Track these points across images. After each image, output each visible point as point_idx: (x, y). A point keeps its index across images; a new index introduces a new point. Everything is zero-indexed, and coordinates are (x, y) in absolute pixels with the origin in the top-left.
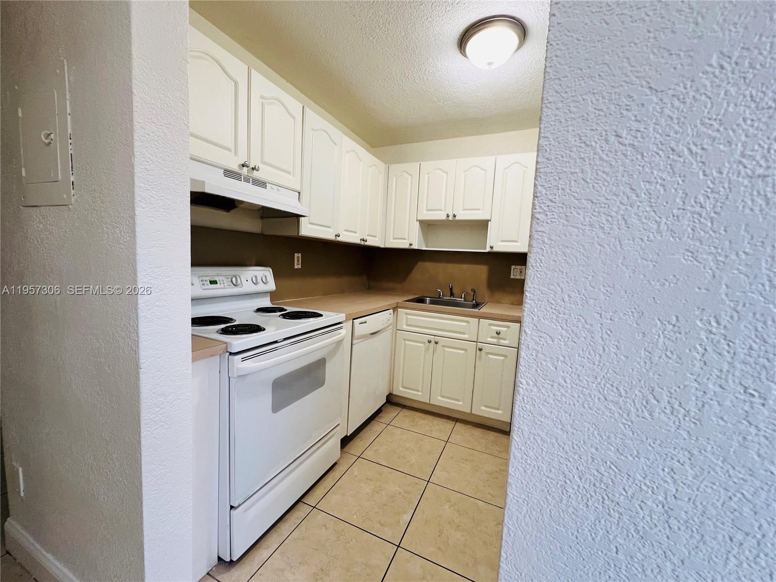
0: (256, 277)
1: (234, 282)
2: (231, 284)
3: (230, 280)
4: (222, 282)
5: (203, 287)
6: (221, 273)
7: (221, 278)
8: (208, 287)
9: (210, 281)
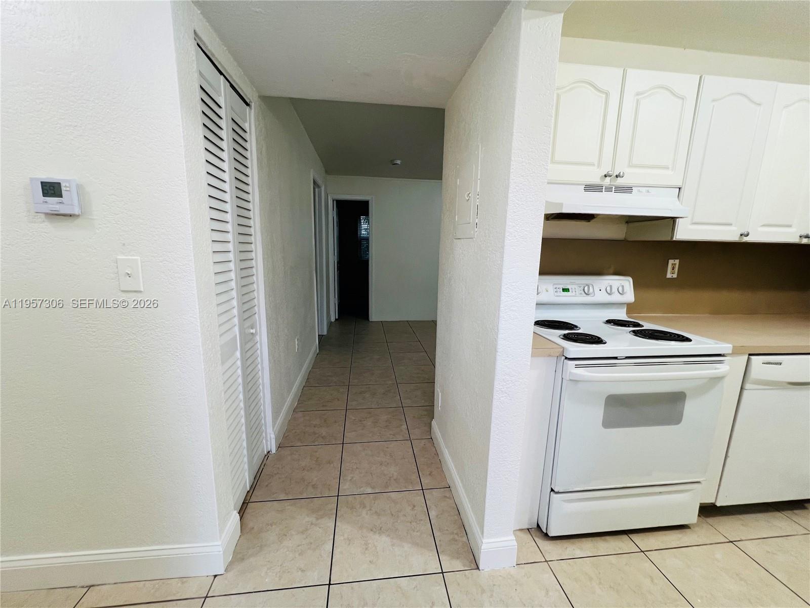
0: (611, 287)
1: (586, 291)
2: (583, 293)
3: (582, 288)
4: (574, 290)
5: (556, 294)
6: (574, 282)
7: (573, 287)
8: (561, 295)
9: (563, 289)
